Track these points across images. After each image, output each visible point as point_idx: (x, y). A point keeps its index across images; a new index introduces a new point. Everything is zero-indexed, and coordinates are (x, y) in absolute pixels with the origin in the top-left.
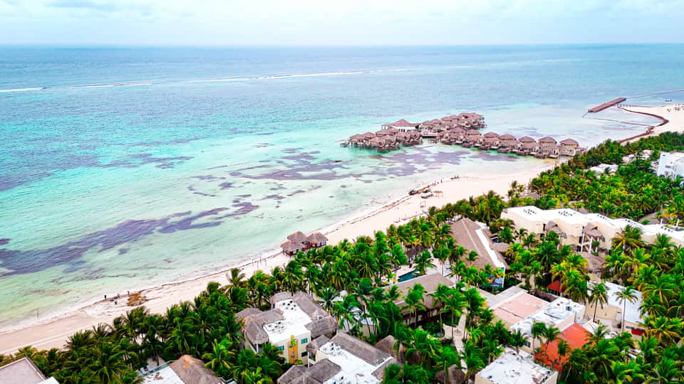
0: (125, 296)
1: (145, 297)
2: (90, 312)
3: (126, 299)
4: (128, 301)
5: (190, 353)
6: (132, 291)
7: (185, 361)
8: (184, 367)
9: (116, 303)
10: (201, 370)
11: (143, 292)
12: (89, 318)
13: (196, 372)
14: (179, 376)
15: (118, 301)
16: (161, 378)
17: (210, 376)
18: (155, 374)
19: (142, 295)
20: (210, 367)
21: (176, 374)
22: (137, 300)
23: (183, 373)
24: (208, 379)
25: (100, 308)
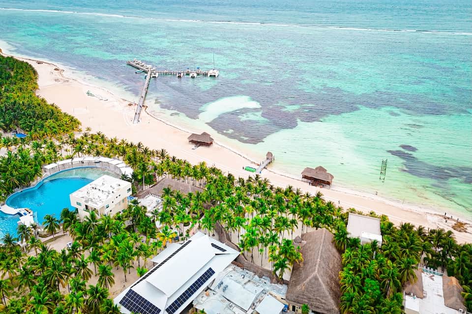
0: (454, 220)
1: (466, 229)
2: (429, 217)
3: (454, 223)
4: (454, 225)
5: (458, 279)
6: (461, 220)
7: (451, 280)
8: (449, 283)
9: (446, 221)
10: (456, 293)
11: (467, 225)
12: (426, 221)
13: (453, 292)
14: (443, 286)
15: (448, 221)
16: (433, 279)
17: (459, 300)
18: (432, 274)
19: (465, 227)
20: (463, 295)
21: (442, 284)
22: (459, 227)
23: (446, 286)
24: (456, 301)
25: (436, 219)
